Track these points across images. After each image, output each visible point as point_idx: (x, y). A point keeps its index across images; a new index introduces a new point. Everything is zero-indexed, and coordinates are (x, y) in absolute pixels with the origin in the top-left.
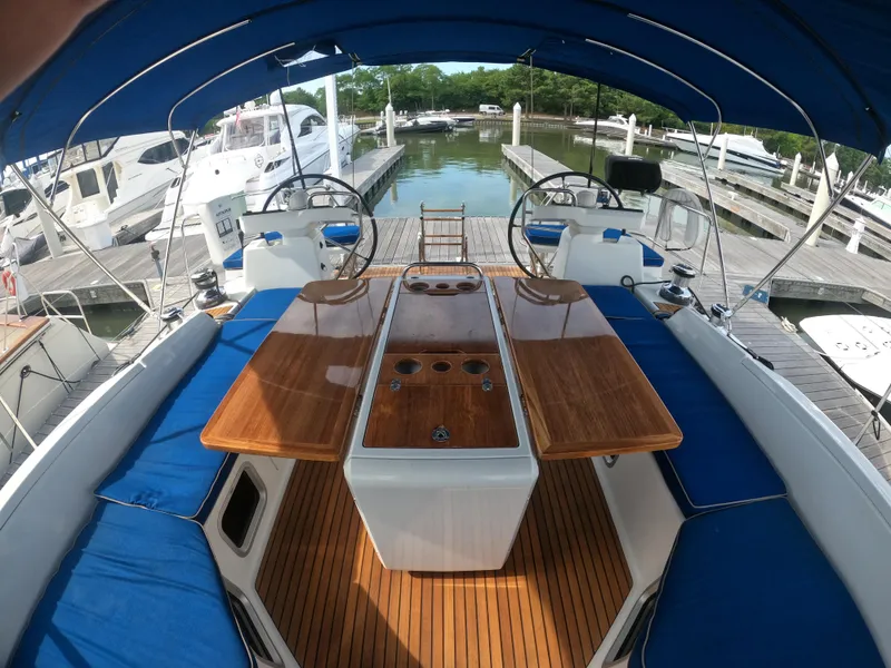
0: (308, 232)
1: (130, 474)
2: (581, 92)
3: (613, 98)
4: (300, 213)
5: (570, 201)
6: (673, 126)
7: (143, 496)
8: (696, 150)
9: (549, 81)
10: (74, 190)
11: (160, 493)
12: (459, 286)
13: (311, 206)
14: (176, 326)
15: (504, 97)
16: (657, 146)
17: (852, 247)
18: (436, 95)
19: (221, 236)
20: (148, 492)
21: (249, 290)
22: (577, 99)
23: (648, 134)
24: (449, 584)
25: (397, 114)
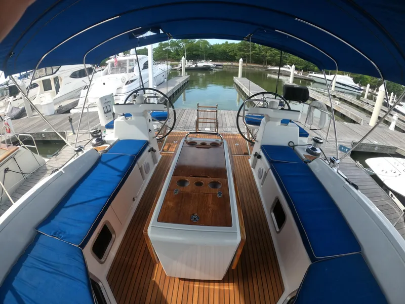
0: (144, 114)
1: (53, 222)
2: (271, 54)
3: (285, 57)
4: (140, 105)
5: (266, 106)
6: (312, 71)
7: (57, 233)
8: (325, 82)
9: (257, 49)
10: (40, 87)
11: (65, 232)
12: (211, 144)
13: (145, 103)
14: (80, 154)
15: (237, 55)
16: (305, 79)
17: (392, 127)
18: (206, 53)
19: (105, 113)
20: (59, 231)
21: (116, 139)
22: (270, 57)
23: (301, 74)
24: (197, 285)
25: (188, 61)
